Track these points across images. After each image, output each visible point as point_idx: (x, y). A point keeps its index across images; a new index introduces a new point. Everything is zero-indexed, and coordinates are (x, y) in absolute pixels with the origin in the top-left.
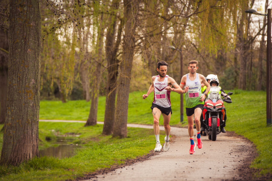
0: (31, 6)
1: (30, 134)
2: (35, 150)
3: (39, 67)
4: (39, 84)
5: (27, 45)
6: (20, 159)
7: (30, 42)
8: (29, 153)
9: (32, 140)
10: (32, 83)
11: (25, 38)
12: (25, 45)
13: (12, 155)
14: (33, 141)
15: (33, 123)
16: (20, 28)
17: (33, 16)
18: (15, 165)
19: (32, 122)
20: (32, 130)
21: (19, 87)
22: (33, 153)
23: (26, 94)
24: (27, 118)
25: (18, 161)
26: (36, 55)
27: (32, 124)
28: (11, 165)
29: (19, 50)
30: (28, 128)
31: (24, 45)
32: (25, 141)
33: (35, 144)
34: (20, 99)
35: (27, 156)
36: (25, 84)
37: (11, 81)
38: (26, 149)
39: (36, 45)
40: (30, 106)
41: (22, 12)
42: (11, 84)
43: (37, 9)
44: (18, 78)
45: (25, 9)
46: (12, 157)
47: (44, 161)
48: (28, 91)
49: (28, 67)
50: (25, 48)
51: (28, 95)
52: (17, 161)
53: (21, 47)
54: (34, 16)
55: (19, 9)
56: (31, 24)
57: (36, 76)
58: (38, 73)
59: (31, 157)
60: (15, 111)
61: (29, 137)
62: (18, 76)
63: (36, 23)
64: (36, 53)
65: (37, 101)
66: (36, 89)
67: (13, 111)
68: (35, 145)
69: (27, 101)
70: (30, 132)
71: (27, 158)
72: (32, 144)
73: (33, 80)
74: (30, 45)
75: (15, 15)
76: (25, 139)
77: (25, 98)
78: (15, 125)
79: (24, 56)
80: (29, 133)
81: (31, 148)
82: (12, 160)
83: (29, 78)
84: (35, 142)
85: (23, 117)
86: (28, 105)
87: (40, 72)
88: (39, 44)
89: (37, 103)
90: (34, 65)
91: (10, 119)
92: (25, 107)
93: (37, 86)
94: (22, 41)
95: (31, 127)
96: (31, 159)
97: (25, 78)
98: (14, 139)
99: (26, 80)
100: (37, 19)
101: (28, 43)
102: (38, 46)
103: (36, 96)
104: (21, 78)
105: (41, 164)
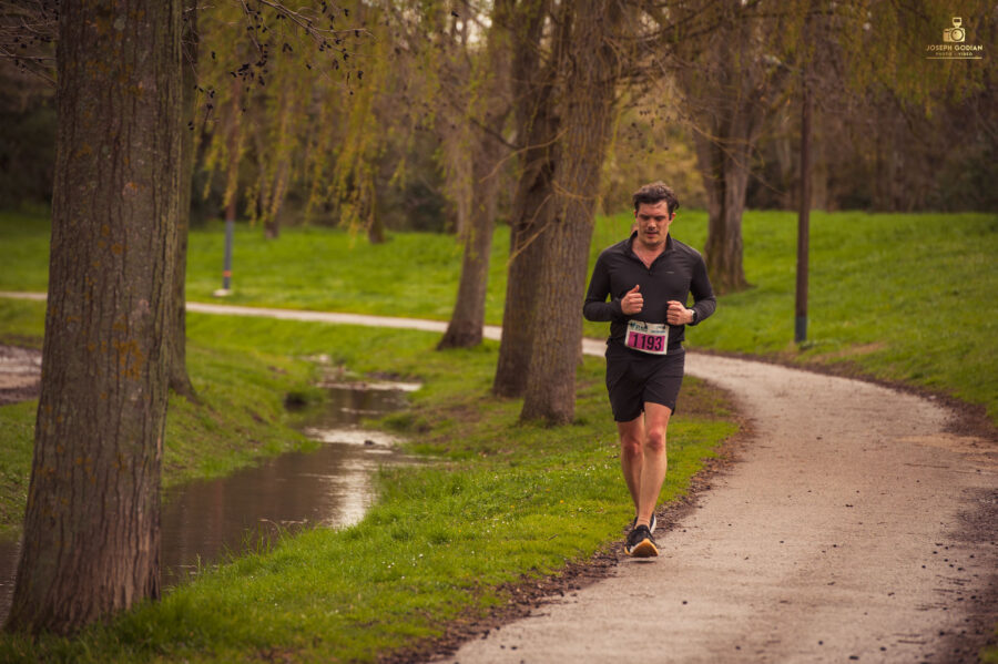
0: (141, 13)
1: (127, 513)
2: (146, 573)
3: (168, 250)
4: (165, 317)
5: (123, 164)
6: (85, 609)
7: (133, 156)
8: (119, 583)
9: (133, 535)
10: (136, 313)
11: (117, 141)
12: (114, 169)
13: (55, 591)
14: (137, 537)
15: (139, 470)
16: (96, 100)
17: (147, 52)
19: (134, 464)
20: (136, 495)
21: (88, 328)
22: (136, 586)
23: (113, 358)
24: (116, 449)
25: (78, 613)
26: (158, 206)
27: (134, 473)
28: (49, 631)
29: (93, 185)
30: (120, 489)
31: (111, 165)
32: (106, 538)
33: (147, 548)
34: (92, 373)
35: (113, 596)
36: (113, 317)
37: (60, 304)
38: (109, 571)
39: (159, 167)
40: (130, 402)
41: (104, 38)
42: (58, 316)
43: (166, 26)
44: (86, 294)
45: (119, 24)
46: (56, 598)
47: (178, 619)
48: (122, 344)
49: (125, 251)
50: (113, 177)
51: (123, 358)
52: (72, 615)
53: (100, 172)
54: (151, 54)
55: (96, 26)
56: (141, 85)
57: (156, 287)
58: (163, 273)
59: (129, 600)
60: (69, 423)
61: (121, 522)
62: (84, 287)
63: (161, 79)
64: (158, 199)
65: (156, 383)
66: (154, 338)
67: (63, 419)
68: (144, 552)
69: (118, 384)
70: (129, 504)
71: (112, 603)
72: (134, 552)
73: (141, 302)
74: (133, 165)
75: (80, 48)
76: (107, 530)
77: (109, 370)
78: (69, 474)
79: (109, 209)
80: (121, 509)
81: (131, 567)
82: (55, 612)
83: (126, 294)
84: (144, 543)
85: (101, 446)
86: (120, 399)
87: (170, 270)
88: (168, 161)
89: (156, 392)
90: (151, 242)
91: (50, 450)
92: (109, 405)
93: (157, 325)
94: (105, 149)
95: (131, 486)
96: (128, 607)
97: (111, 295)
98: (62, 531)
99: (114, 304)
100: (163, 65)
101: (126, 160)
102: (167, 169)
103: (153, 366)
104: (98, 294)
105: (164, 629)
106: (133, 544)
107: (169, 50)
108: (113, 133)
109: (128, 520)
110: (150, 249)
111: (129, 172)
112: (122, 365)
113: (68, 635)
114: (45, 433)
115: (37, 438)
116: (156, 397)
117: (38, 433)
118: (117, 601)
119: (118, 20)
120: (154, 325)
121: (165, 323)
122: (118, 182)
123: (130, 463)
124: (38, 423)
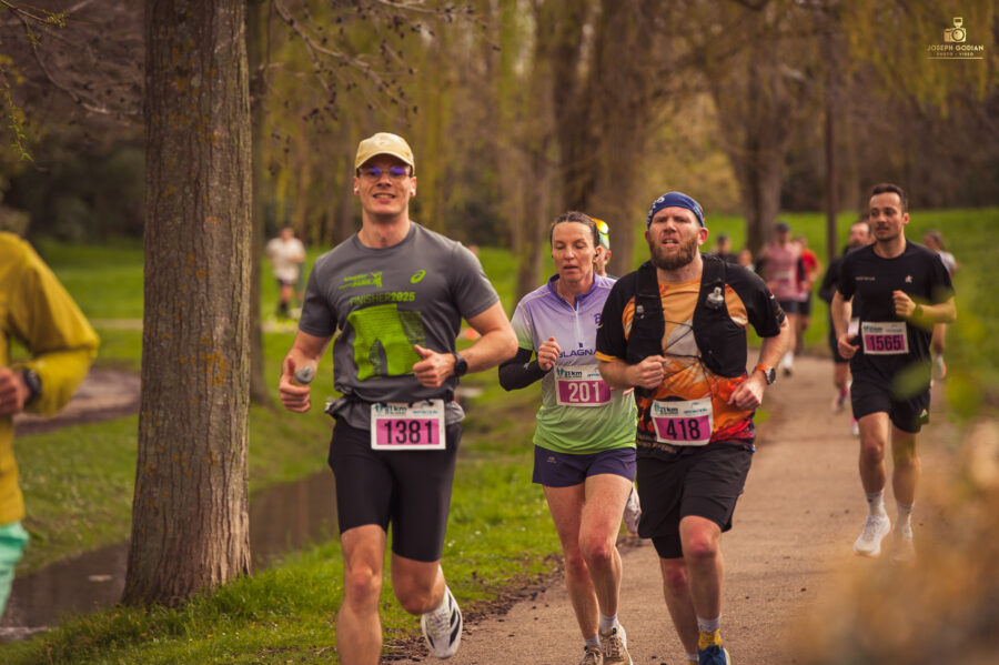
0: (214, 71)
1: (219, 501)
3: (244, 273)
4: (244, 332)
5: (203, 201)
6: (187, 584)
7: (212, 194)
8: (215, 561)
9: (225, 520)
10: (219, 330)
11: (197, 181)
12: (196, 206)
13: (161, 571)
14: (229, 522)
15: (228, 464)
16: (179, 148)
17: (219, 105)
18: (171, 603)
19: (223, 461)
20: (225, 485)
21: (179, 345)
22: (230, 564)
23: (201, 368)
24: (208, 447)
25: (181, 589)
26: (235, 236)
27: (223, 467)
28: (158, 604)
29: (178, 220)
30: (212, 480)
31: (193, 203)
32: (202, 522)
33: (238, 532)
34: (184, 382)
35: (211, 572)
36: (200, 333)
38: (206, 551)
39: (234, 202)
40: (217, 405)
41: (183, 94)
42: (153, 334)
43: (235, 81)
44: (176, 314)
45: (195, 82)
46: (162, 576)
47: (267, 591)
48: (209, 356)
49: (208, 276)
50: (195, 213)
51: (210, 369)
52: (176, 590)
53: (184, 209)
54: (223, 105)
55: (176, 84)
56: (216, 133)
57: (235, 305)
58: (241, 294)
59: (224, 576)
60: (166, 426)
61: (214, 509)
62: (174, 309)
63: (233, 127)
64: (234, 230)
65: (239, 389)
66: (235, 349)
67: (161, 423)
68: (235, 535)
69: (206, 390)
70: (220, 493)
71: (210, 579)
72: (226, 534)
73: (223, 319)
74: (212, 202)
75: (163, 103)
76: (202, 515)
77: (199, 379)
78: (169, 470)
79: (193, 241)
80: (214, 498)
81: (224, 547)
82: (162, 588)
83: (210, 313)
84: (234, 526)
85: (194, 445)
86: (209, 404)
87: (246, 291)
88: (242, 196)
89: (239, 396)
90: (229, 268)
91: (151, 450)
92: (199, 409)
93: (238, 339)
94: (188, 190)
95: (222, 478)
96: (224, 582)
97: (197, 314)
98: (165, 519)
99: (200, 321)
100: (234, 115)
101: (205, 198)
102: (241, 203)
103: (235, 374)
104: (186, 314)
105: (255, 599)
106: (225, 527)
107: (238, 102)
108: (194, 175)
109: (220, 507)
110: (229, 272)
111: (208, 208)
112: (209, 376)
113: (175, 606)
114: (146, 436)
115: (139, 441)
116: (239, 401)
117: (140, 436)
118: (214, 577)
119: (194, 79)
120: (234, 340)
121: (244, 336)
122: (199, 216)
123: (219, 458)
124: (140, 428)
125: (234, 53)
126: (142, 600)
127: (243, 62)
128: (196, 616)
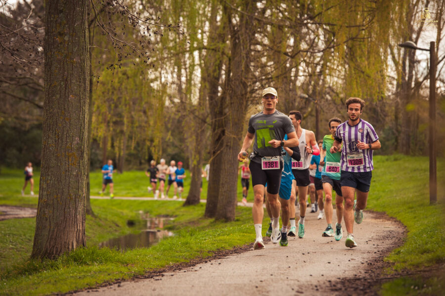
0: (75, 34)
1: (73, 215)
2: (81, 237)
3: (86, 120)
4: (85, 144)
5: (69, 89)
6: (59, 250)
7: (72, 85)
8: (71, 241)
9: (75, 223)
10: (75, 142)
11: (66, 80)
12: (66, 90)
13: (48, 244)
14: (77, 224)
15: (77, 200)
16: (59, 66)
17: (76, 48)
18: (52, 258)
19: (75, 198)
20: (76, 209)
21: (57, 148)
22: (77, 242)
23: (67, 159)
24: (69, 192)
25: (56, 252)
26: (82, 103)
27: (75, 201)
28: (46, 258)
29: (58, 96)
30: (70, 206)
31: (64, 89)
32: (66, 224)
33: (81, 229)
34: (59, 165)
35: (69, 245)
36: (66, 144)
37: (47, 140)
38: (67, 236)
39: (82, 89)
40: (73, 175)
41: (61, 43)
42: (46, 144)
43: (83, 39)
44: (56, 136)
45: (66, 38)
46: (48, 246)
47: (93, 253)
48: (70, 154)
49: (70, 120)
50: (65, 93)
51: (70, 159)
52: (54, 252)
53: (61, 92)
54: (78, 48)
55: (58, 39)
56: (74, 60)
57: (82, 133)
58: (84, 128)
59: (75, 247)
60: (51, 183)
61: (71, 218)
62: (55, 134)
63: (82, 58)
64: (82, 101)
65: (82, 168)
66: (82, 151)
67: (49, 182)
68: (80, 230)
69: (69, 168)
70: (74, 212)
71: (69, 248)
72: (76, 230)
73: (76, 139)
74: (72, 89)
75: (52, 47)
76: (66, 221)
77: (65, 163)
78: (52, 202)
79: (64, 105)
80: (71, 214)
81: (75, 235)
82: (48, 252)
83: (71, 136)
84: (80, 226)
85: (63, 191)
86: (69, 174)
87: (86, 127)
88: (85, 87)
89: (82, 171)
90: (79, 117)
91: (45, 193)
92: (65, 176)
93: (82, 147)
94: (62, 83)
95: (75, 205)
96: (75, 250)
97: (65, 136)
98: (50, 222)
99: (67, 139)
100: (82, 53)
101: (70, 87)
102: (85, 90)
103: (81, 162)
104: (61, 136)
105: (88, 256)
106: (76, 227)
107: (84, 47)
108: (65, 77)
109: (74, 218)
110: (79, 119)
111: (71, 91)
112: (70, 162)
113: (54, 259)
114: (43, 187)
115: (40, 189)
116: (83, 173)
117: (40, 187)
118: (70, 247)
119: (66, 37)
120: (81, 147)
121: (85, 146)
122: (67, 95)
123: (74, 197)
124: (40, 184)
125: (83, 27)
126: (39, 257)
127: (87, 31)
128: (62, 262)
